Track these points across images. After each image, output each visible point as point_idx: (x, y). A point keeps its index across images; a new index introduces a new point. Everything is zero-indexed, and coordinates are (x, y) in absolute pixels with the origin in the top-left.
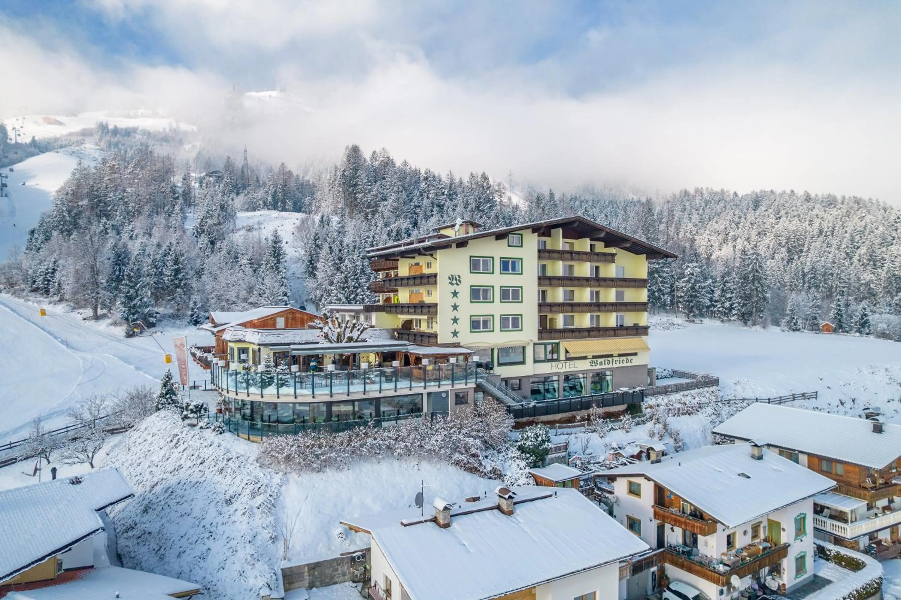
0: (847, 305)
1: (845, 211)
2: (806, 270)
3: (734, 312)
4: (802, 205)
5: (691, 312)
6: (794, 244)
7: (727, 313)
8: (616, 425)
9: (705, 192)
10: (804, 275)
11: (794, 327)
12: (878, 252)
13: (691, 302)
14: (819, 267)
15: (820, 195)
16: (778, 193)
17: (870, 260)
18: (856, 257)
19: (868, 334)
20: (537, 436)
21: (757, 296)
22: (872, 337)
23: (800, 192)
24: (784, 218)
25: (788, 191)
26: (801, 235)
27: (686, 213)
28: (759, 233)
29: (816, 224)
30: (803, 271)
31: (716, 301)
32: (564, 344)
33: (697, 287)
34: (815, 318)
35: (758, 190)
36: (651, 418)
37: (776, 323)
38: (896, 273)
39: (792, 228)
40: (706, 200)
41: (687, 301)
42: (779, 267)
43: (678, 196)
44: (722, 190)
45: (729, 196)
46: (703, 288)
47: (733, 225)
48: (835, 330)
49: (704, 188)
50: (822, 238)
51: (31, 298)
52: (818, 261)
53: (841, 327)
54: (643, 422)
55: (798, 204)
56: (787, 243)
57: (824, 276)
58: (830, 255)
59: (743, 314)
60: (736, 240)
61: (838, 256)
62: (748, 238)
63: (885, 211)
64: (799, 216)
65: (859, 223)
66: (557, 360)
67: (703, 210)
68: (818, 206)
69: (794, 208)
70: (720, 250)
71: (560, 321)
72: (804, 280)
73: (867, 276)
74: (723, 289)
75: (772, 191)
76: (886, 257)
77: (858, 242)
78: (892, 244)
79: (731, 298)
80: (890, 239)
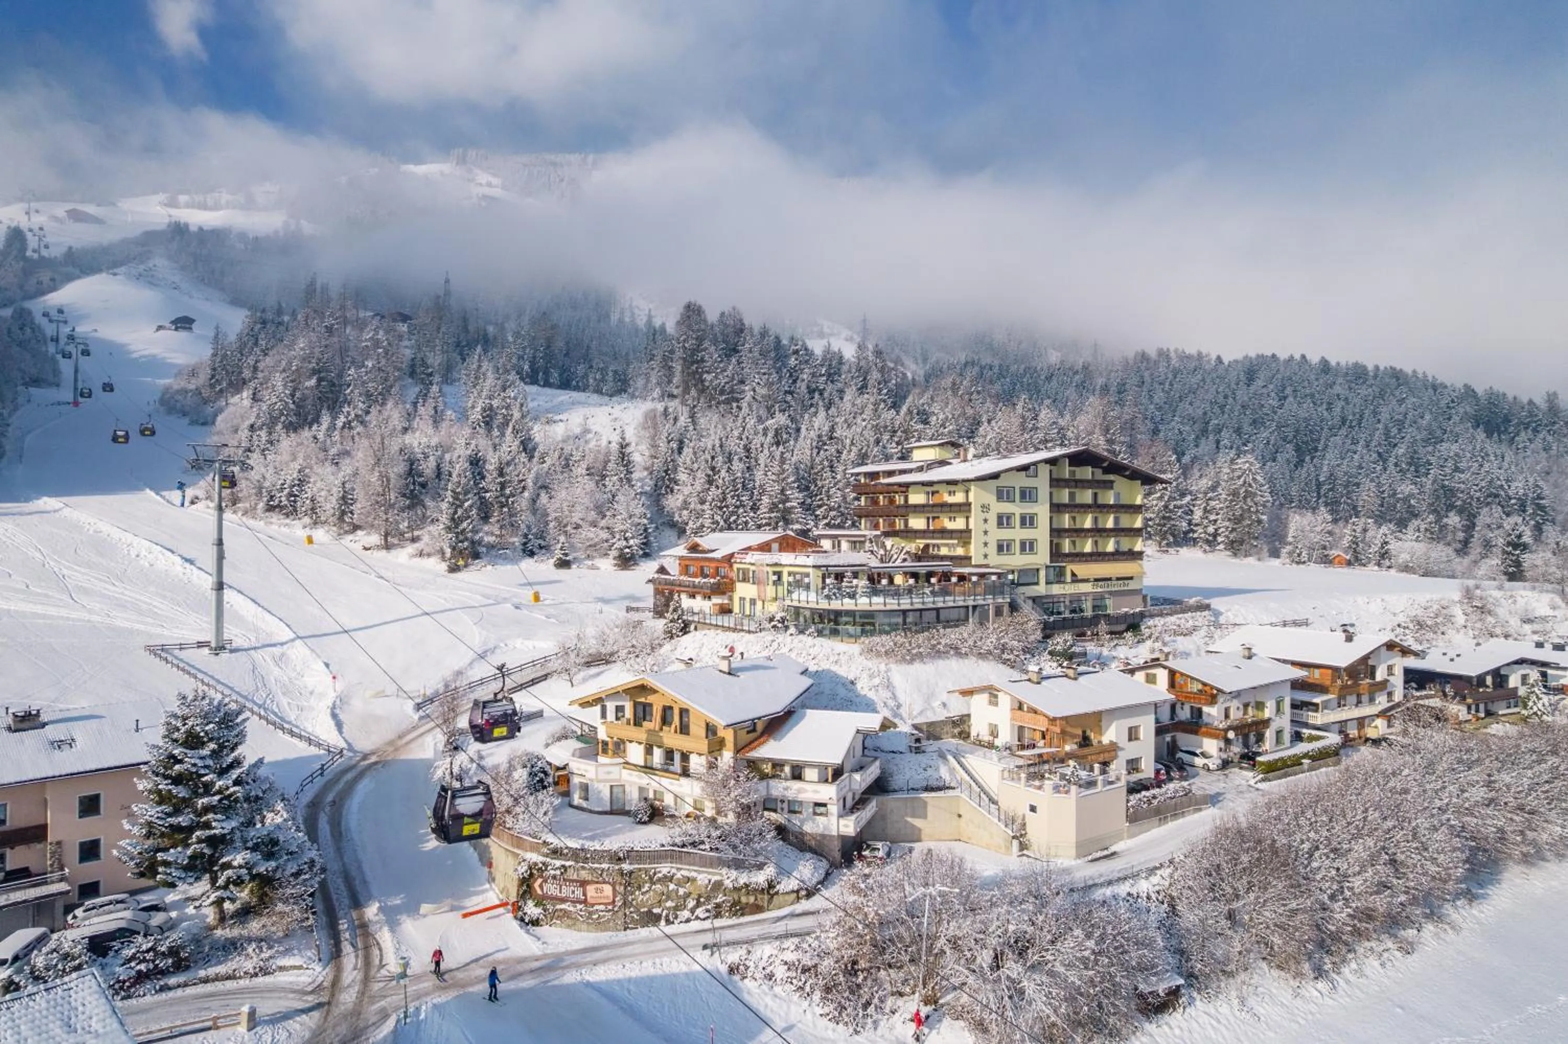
0: (1365, 530)
1: (1377, 390)
2: (1322, 479)
3: (1220, 539)
4: (1317, 379)
5: (1163, 539)
6: (1305, 439)
7: (1211, 542)
8: (1121, 642)
9: (1172, 355)
10: (1319, 485)
11: (1297, 559)
12: (1421, 451)
13: (1164, 525)
14: (1340, 474)
15: (1343, 363)
16: (1282, 359)
17: (1410, 464)
18: (1392, 460)
19: (1389, 567)
20: (1066, 641)
21: (1250, 517)
22: (1393, 572)
23: (1314, 358)
24: (1291, 399)
25: (1297, 357)
26: (1316, 424)
27: (1145, 389)
28: (1254, 421)
29: (1337, 410)
30: (1317, 480)
31: (1197, 525)
32: (1070, 568)
33: (1171, 507)
34: (1324, 548)
35: (1252, 354)
36: (1150, 637)
37: (1275, 554)
38: (1446, 483)
39: (1303, 414)
40: (1174, 369)
41: (1159, 525)
42: (1283, 474)
43: (1131, 362)
44: (1200, 354)
45: (1209, 362)
46: (1180, 507)
47: (1217, 410)
48: (1349, 563)
49: (1172, 349)
50: (1343, 431)
51: (273, 520)
52: (1338, 465)
53: (1357, 559)
54: (1143, 641)
55: (1313, 377)
56: (1295, 437)
57: (1346, 487)
58: (1356, 456)
59: (1232, 542)
60: (1220, 431)
61: (1367, 457)
62: (1239, 429)
63: (1435, 390)
64: (1312, 396)
65: (1396, 408)
66: (1064, 582)
67: (1171, 384)
68: (1340, 380)
69: (1306, 384)
70: (1197, 446)
71: (1066, 546)
72: (1319, 493)
73: (1406, 488)
74: (1205, 509)
75: (1274, 356)
76: (1433, 460)
77: (1394, 437)
78: (1442, 441)
79: (1216, 521)
80: (1439, 433)
